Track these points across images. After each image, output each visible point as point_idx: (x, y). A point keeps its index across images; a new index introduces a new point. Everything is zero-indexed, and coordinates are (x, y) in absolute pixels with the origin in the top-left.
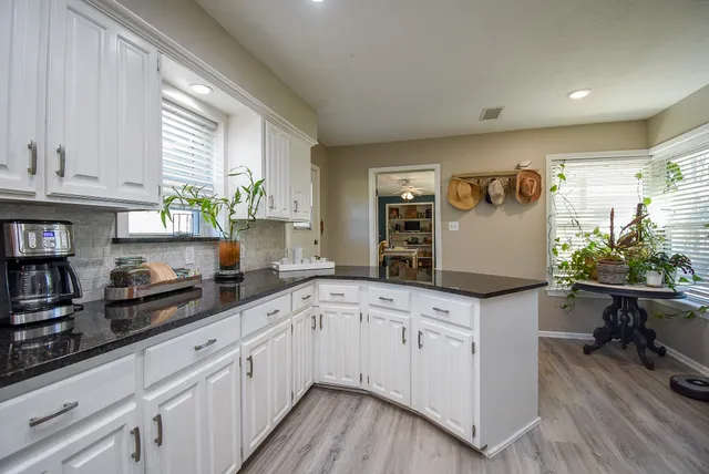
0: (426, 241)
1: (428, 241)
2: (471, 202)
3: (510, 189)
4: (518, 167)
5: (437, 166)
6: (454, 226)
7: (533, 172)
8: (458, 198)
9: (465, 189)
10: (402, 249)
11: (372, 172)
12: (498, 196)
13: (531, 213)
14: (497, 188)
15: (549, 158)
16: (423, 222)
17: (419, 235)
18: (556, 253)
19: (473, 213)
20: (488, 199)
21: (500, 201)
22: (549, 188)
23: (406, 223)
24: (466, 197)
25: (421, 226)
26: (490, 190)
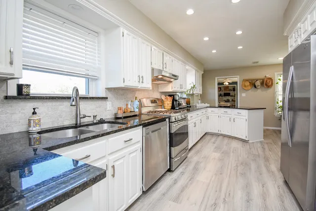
0: (233, 100)
1: (233, 101)
2: (250, 87)
3: (262, 84)
4: (266, 77)
5: (238, 76)
6: (244, 95)
7: (270, 79)
8: (245, 86)
9: (247, 84)
10: (223, 103)
11: (216, 78)
12: (259, 86)
13: (270, 90)
14: (258, 83)
15: (276, 74)
16: (232, 93)
17: (230, 98)
18: (278, 103)
19: (250, 91)
20: (255, 87)
21: (259, 87)
22: (276, 83)
23: (224, 93)
24: (248, 86)
25: (231, 94)
26: (256, 84)
